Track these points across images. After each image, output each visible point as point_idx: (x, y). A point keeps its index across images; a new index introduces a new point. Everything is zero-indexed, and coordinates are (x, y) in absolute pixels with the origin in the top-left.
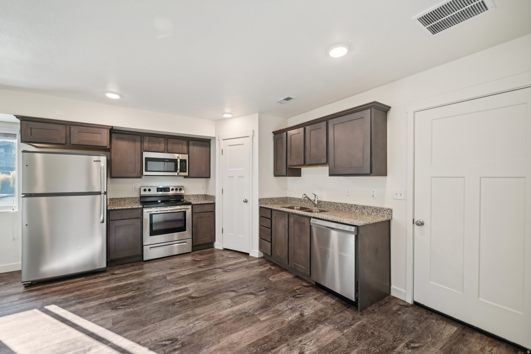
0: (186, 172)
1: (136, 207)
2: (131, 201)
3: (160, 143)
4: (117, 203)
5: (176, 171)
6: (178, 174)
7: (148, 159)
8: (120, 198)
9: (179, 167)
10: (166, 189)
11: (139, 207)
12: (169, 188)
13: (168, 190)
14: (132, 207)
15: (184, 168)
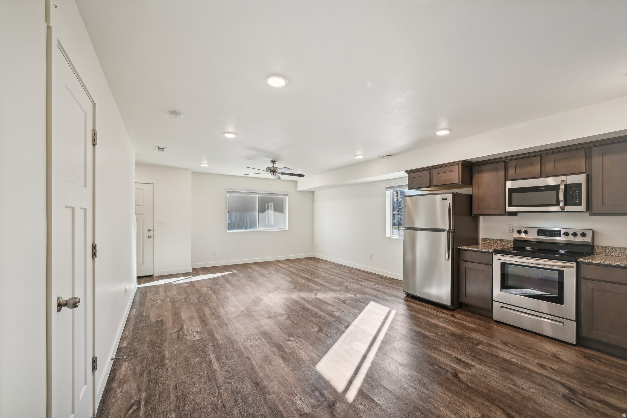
0: (580, 204)
1: (486, 251)
2: (504, 244)
3: (532, 164)
4: (488, 244)
5: (557, 204)
6: (562, 208)
7: (511, 191)
8: (492, 239)
9: (561, 198)
10: (554, 232)
11: (489, 251)
12: (560, 231)
13: (557, 234)
14: (481, 249)
15: (576, 199)
